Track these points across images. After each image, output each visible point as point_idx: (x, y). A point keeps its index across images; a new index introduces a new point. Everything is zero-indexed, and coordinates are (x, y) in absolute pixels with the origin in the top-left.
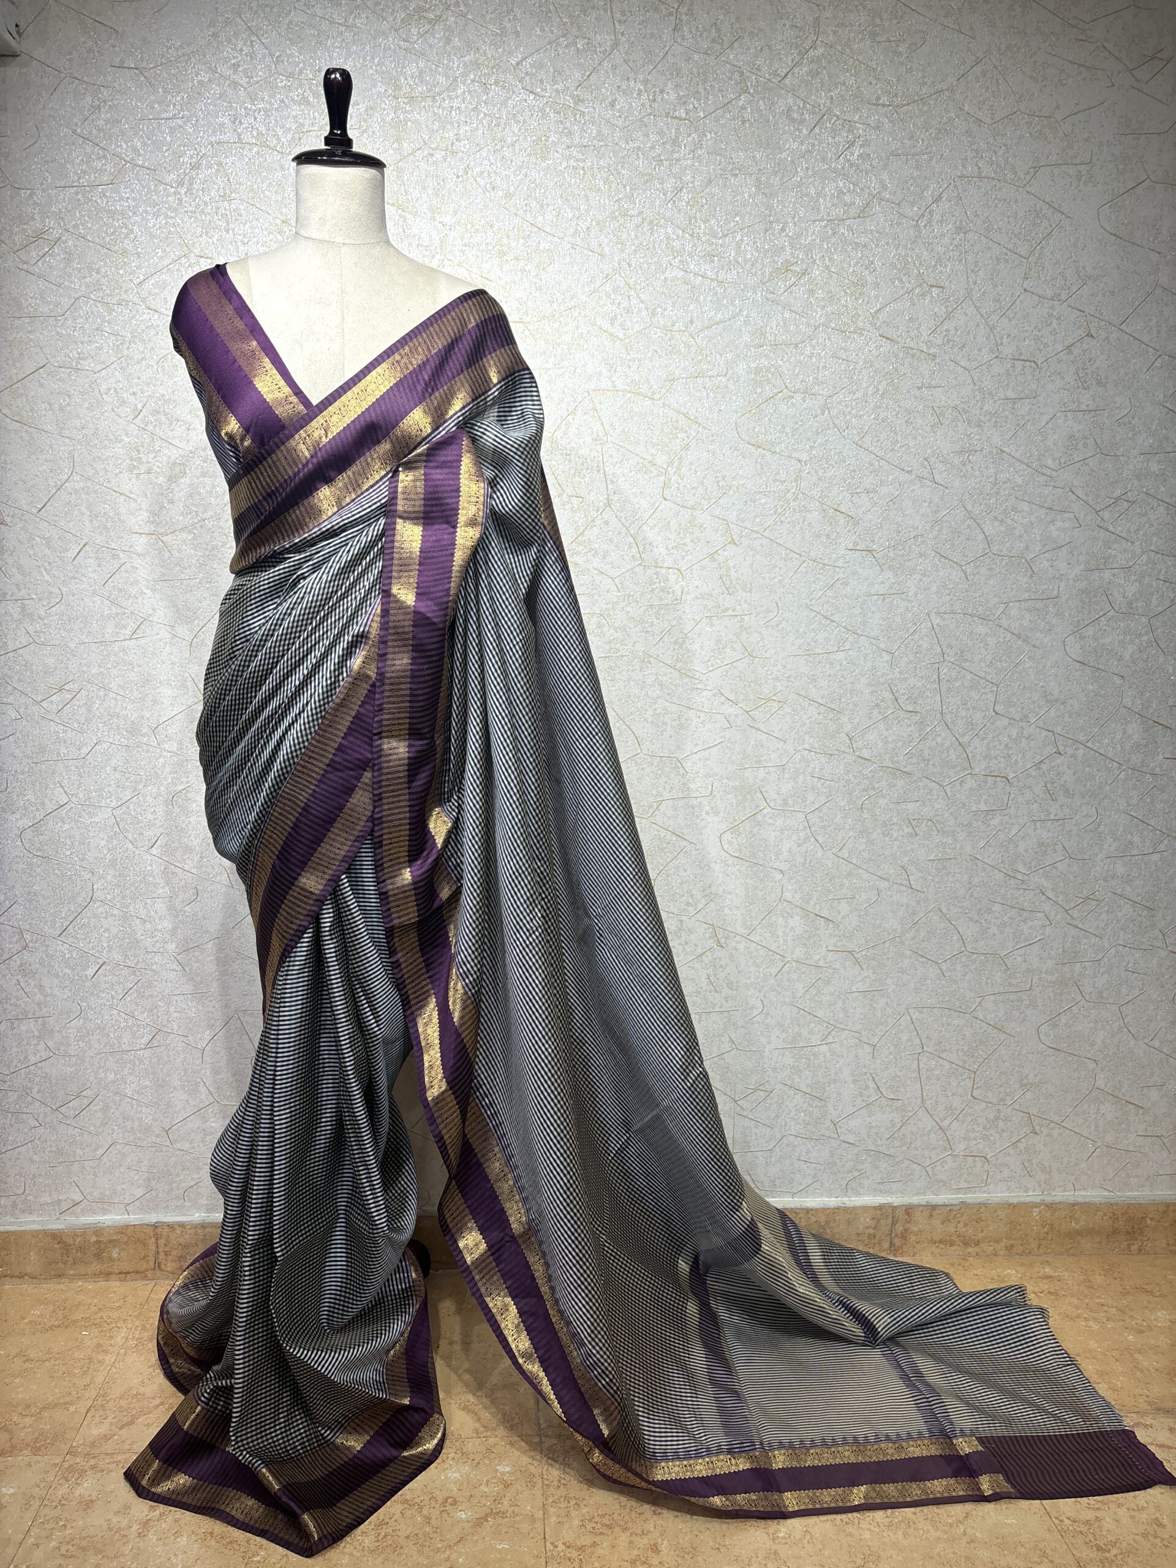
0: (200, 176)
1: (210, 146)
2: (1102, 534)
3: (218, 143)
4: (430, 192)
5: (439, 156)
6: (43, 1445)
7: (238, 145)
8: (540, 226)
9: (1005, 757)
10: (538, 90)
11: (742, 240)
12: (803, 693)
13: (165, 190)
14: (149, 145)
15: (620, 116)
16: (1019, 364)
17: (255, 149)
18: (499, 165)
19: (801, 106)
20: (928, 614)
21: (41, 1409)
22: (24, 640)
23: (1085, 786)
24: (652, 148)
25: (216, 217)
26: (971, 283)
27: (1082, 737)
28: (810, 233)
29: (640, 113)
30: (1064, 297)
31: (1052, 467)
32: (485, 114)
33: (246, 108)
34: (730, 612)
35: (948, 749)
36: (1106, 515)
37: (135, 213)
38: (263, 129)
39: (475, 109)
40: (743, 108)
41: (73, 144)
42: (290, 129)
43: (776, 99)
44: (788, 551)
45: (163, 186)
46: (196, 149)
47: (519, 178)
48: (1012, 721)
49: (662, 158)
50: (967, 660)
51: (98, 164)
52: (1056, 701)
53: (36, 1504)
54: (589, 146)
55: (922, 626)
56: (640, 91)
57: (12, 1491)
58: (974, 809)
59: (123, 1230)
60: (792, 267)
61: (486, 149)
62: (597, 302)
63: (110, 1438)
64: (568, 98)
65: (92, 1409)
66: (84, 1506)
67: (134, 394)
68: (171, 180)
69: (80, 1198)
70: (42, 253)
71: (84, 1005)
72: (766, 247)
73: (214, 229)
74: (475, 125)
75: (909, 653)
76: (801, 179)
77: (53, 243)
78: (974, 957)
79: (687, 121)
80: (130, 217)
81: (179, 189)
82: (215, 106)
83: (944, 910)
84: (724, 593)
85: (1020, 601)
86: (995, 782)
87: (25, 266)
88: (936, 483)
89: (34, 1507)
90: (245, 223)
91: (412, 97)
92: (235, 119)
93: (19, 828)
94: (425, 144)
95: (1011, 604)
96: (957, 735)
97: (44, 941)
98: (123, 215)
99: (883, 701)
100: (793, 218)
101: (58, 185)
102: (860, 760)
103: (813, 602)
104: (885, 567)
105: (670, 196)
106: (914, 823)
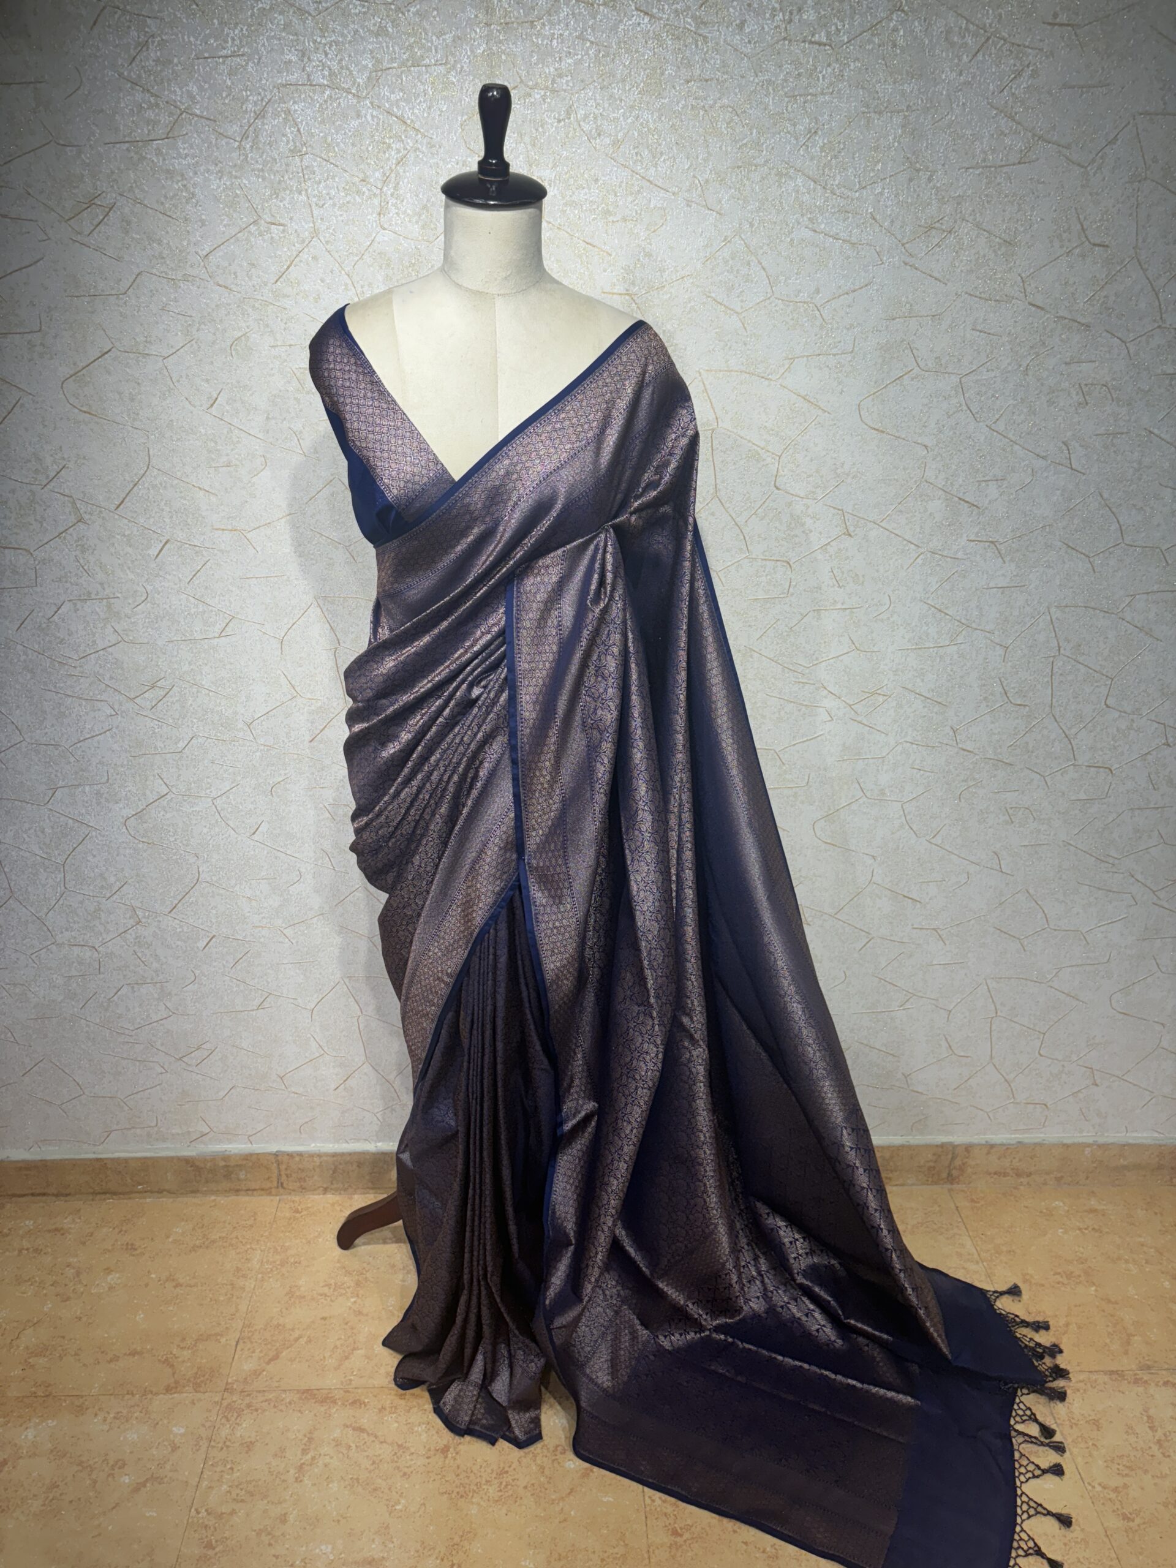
0: (266, 127)
1: (275, 90)
3: (285, 86)
4: (527, 139)
5: (538, 96)
6: (202, 1382)
7: (307, 87)
8: (651, 179)
9: (1110, 750)
10: (655, 11)
11: (881, 194)
12: (910, 686)
13: (227, 143)
14: (206, 90)
15: (749, 42)
17: (328, 93)
18: (606, 105)
19: (963, 27)
20: (1048, 608)
21: (197, 1340)
22: (113, 638)
24: (785, 80)
25: (286, 177)
26: (1140, 241)
28: (961, 183)
29: (772, 38)
32: (592, 43)
33: (315, 42)
34: (839, 606)
35: (1053, 741)
37: (196, 173)
38: (335, 66)
39: (581, 37)
40: (895, 30)
41: (120, 90)
42: (366, 66)
43: (934, 18)
44: (905, 542)
45: (226, 140)
46: (259, 94)
47: (629, 121)
48: (1123, 714)
49: (796, 93)
50: (1083, 654)
51: (150, 114)
53: (204, 1444)
54: (711, 79)
55: (1041, 619)
56: (774, 9)
57: (182, 1431)
58: (1073, 798)
59: (247, 1157)
60: (937, 225)
61: (592, 86)
62: (712, 270)
63: (259, 1374)
64: (689, 20)
65: (241, 1341)
66: (246, 1449)
67: (207, 381)
68: (234, 132)
69: (208, 1130)
70: (95, 222)
71: (197, 972)
72: (909, 201)
73: (284, 190)
74: (580, 57)
75: (1024, 647)
76: (956, 117)
77: (107, 210)
78: (1056, 933)
79: (827, 47)
80: (191, 178)
81: (243, 143)
82: (280, 39)
83: (1032, 891)
84: (834, 585)
85: (1148, 593)
86: (1098, 772)
87: (79, 238)
88: (1072, 469)
89: (204, 1449)
90: (320, 182)
91: (507, 24)
92: (303, 55)
93: (123, 817)
94: (522, 82)
95: (1137, 596)
96: (1064, 728)
97: (156, 917)
98: (183, 175)
99: (992, 694)
100: (943, 165)
101: (107, 141)
102: (962, 752)
103: (927, 596)
104: (1007, 559)
105: (802, 140)
106: (1011, 812)
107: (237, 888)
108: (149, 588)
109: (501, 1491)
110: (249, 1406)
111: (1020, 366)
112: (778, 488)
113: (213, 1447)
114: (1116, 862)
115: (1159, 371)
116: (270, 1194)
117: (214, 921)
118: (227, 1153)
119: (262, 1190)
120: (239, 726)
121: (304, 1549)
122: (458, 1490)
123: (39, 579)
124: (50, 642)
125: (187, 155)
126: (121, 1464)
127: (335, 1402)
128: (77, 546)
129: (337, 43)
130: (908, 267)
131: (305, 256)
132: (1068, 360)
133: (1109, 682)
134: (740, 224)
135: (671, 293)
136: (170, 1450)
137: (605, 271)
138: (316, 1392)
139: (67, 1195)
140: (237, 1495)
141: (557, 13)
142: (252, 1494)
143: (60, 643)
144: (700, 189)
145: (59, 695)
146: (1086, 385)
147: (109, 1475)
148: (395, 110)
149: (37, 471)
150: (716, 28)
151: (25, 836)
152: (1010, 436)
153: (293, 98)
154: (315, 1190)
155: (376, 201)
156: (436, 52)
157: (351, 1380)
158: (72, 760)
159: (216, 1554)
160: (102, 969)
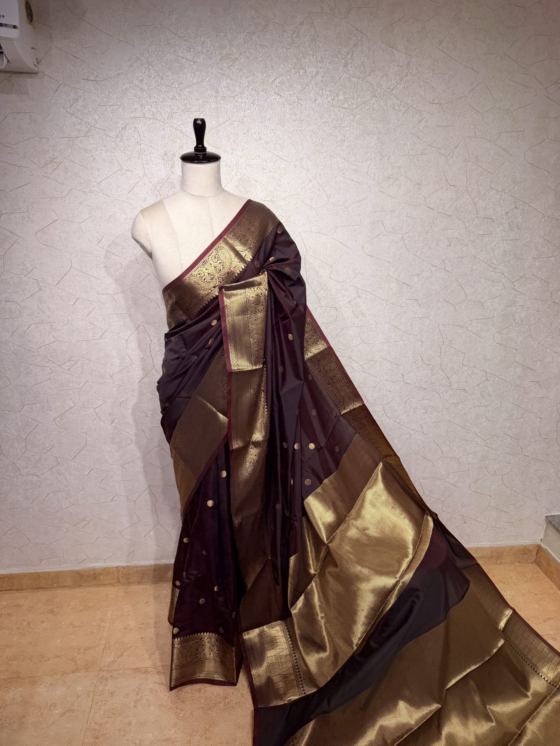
0: (126, 133)
1: (130, 119)
2: (514, 292)
3: (135, 117)
4: (231, 140)
5: (236, 124)
6: (89, 667)
7: (143, 118)
8: (280, 157)
9: (465, 382)
10: (282, 94)
11: (370, 164)
12: (385, 357)
13: (110, 139)
14: (102, 118)
15: (318, 107)
16: (485, 219)
17: (152, 121)
18: (263, 129)
19: (399, 103)
20: (439, 325)
21: (85, 650)
22: (53, 340)
23: (497, 393)
24: (332, 121)
25: (134, 153)
26: (468, 184)
27: (498, 374)
28: (400, 161)
29: (327, 106)
30: (506, 191)
31: (496, 264)
32: (257, 105)
33: (147, 101)
34: (356, 325)
35: (442, 379)
36: (516, 284)
37: (96, 150)
38: (155, 111)
39: (253, 103)
40: (374, 104)
41: (66, 117)
42: (167, 112)
43: (388, 100)
44: (381, 300)
45: (110, 138)
46: (124, 120)
47: (272, 134)
48: (470, 368)
49: (337, 126)
50: (453, 344)
51: (78, 127)
52: (488, 360)
53: (92, 694)
54: (304, 120)
55: (436, 330)
56: (327, 95)
57: (81, 689)
58: (451, 402)
59: (104, 569)
60: (392, 177)
61: (257, 121)
62: (305, 192)
63: (115, 663)
64: (295, 98)
65: (105, 649)
66: (111, 695)
67: (98, 232)
68: (113, 135)
69: (86, 558)
70: (53, 169)
71: (84, 486)
72: (381, 167)
73: (133, 157)
74: (252, 110)
75: (429, 341)
76: (397, 137)
77: (59, 164)
78: (447, 458)
79: (348, 110)
80: (94, 153)
81: (116, 139)
82: (132, 100)
83: (436, 441)
84: (354, 317)
85: (477, 319)
86: (460, 392)
87: (46, 175)
88: (446, 271)
89: (92, 696)
90: (147, 155)
91: (224, 97)
92: (142, 106)
93: (54, 417)
94: (230, 119)
95: (473, 321)
96: (446, 373)
97: (67, 461)
98: (91, 151)
99: (417, 360)
100: (393, 154)
101: (60, 137)
102: (406, 384)
103: (391, 321)
104: (422, 306)
105: (339, 144)
106: (426, 408)
107: (104, 447)
108: (69, 318)
109: (225, 705)
110: (111, 676)
111: (425, 231)
112: (331, 279)
113: (96, 695)
114: (470, 428)
115: (477, 233)
116: (114, 586)
117: (93, 462)
118: (95, 568)
119: (111, 584)
120: (107, 377)
121: (140, 736)
122: (206, 706)
123: (21, 315)
124: (25, 341)
125: (93, 143)
126: (54, 705)
127: (149, 673)
128: (39, 300)
129: (156, 102)
130: (381, 192)
131: (140, 183)
132: (443, 229)
133: (463, 355)
134: (316, 175)
135: (288, 201)
136: (76, 697)
137: (262, 192)
138: (140, 669)
139: (22, 590)
140: (108, 715)
141: (244, 93)
142: (114, 714)
143: (29, 342)
144: (300, 161)
145: (28, 364)
146: (450, 238)
147: (49, 710)
148: (179, 128)
149: (23, 269)
150: (305, 101)
151: (9, 426)
152: (422, 257)
153: (137, 122)
154: (134, 583)
155: (170, 163)
156: (196, 106)
157: (156, 663)
158: (32, 392)
159: (100, 741)
160: (41, 486)
